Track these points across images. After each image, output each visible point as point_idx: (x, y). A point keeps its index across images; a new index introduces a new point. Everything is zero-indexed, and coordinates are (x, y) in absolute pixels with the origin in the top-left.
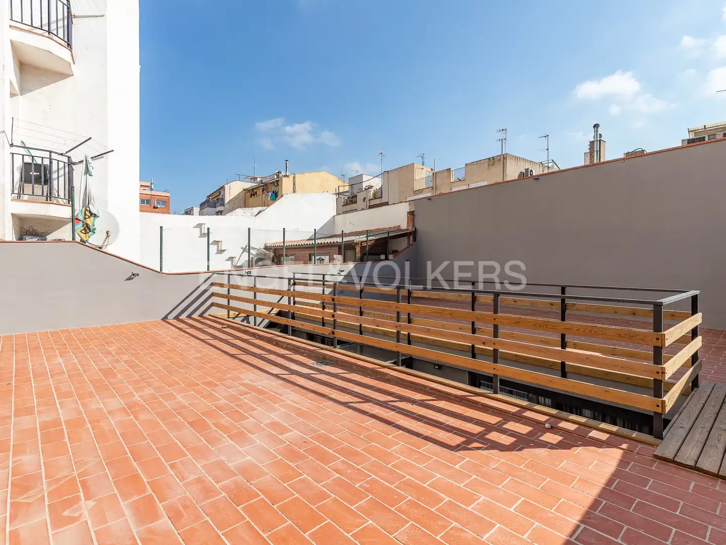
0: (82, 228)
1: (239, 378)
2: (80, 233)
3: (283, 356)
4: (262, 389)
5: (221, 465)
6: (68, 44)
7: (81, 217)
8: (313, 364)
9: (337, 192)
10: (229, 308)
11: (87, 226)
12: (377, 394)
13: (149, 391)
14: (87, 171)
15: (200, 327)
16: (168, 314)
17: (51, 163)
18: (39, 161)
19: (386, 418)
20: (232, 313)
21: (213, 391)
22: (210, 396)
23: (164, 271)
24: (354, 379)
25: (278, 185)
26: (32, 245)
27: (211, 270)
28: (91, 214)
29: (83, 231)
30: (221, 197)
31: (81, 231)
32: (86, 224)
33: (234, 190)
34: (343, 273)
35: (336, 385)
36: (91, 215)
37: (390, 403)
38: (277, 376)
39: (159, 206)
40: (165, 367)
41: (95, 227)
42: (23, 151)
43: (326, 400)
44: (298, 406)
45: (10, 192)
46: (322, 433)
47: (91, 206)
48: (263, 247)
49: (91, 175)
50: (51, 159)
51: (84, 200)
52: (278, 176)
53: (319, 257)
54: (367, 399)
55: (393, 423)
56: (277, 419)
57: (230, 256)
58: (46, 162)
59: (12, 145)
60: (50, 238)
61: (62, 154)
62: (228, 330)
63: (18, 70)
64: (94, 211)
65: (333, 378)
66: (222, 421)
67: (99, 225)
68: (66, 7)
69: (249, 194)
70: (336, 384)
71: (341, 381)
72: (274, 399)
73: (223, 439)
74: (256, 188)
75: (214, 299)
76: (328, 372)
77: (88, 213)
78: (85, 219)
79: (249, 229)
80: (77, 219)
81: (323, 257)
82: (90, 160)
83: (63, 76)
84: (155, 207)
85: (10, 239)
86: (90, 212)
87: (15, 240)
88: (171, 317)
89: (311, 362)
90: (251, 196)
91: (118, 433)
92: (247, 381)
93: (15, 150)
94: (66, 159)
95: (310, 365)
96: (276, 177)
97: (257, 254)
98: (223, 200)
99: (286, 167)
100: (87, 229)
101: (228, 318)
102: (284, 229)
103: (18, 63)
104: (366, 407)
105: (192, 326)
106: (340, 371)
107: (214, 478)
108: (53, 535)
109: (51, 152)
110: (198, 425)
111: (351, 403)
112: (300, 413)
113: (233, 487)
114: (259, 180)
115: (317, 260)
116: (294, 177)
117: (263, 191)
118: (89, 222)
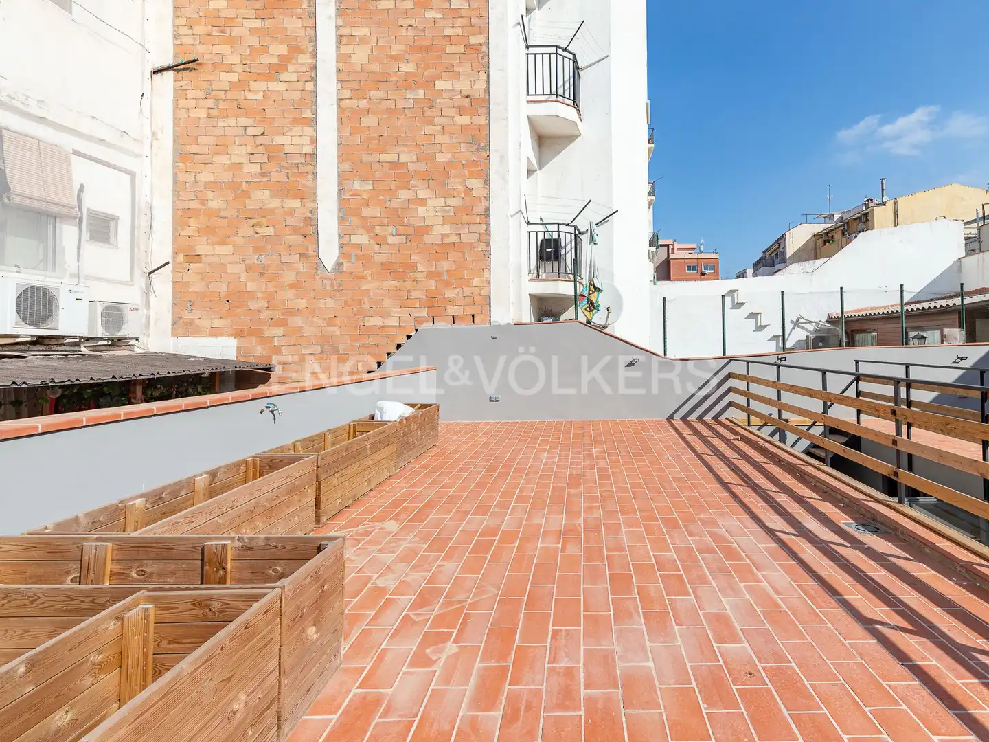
0: (587, 305)
1: (715, 524)
2: (585, 312)
3: (800, 500)
4: (735, 549)
5: (607, 659)
6: (574, 102)
7: (585, 294)
8: (847, 525)
9: (981, 215)
10: (749, 412)
11: (592, 303)
12: (955, 623)
13: (599, 515)
14: (592, 240)
15: (705, 434)
16: (674, 413)
17: (559, 236)
19: (949, 689)
20: (753, 418)
21: (669, 535)
22: (659, 543)
23: (668, 356)
24: (916, 574)
25: (867, 220)
26: (548, 326)
27: (728, 354)
28: (595, 288)
29: (588, 309)
30: (781, 250)
31: (586, 309)
32: (591, 301)
33: (798, 237)
34: (963, 364)
35: (872, 580)
36: (595, 290)
37: (978, 656)
38: (771, 533)
39: (707, 272)
40: (633, 485)
41: (599, 303)
42: (541, 228)
43: (834, 603)
44: (776, 597)
45: (528, 272)
46: (791, 668)
47: (595, 280)
48: (825, 319)
49: (595, 244)
50: (559, 232)
51: (590, 272)
52: (867, 207)
53: (916, 333)
54: (921, 627)
55: (961, 708)
56: (729, 612)
58: (555, 236)
59: (528, 224)
60: (563, 318)
61: (568, 225)
62: (741, 444)
63: (535, 144)
64: (598, 285)
65: (872, 562)
66: (652, 589)
67: (602, 300)
68: (571, 62)
69: (821, 242)
70: (871, 574)
71: (885, 572)
72: (745, 573)
73: (635, 616)
74: (833, 230)
75: (732, 397)
76: (869, 548)
77: (592, 288)
78: (589, 294)
79: (783, 292)
80: (581, 295)
81: (924, 334)
82: (595, 227)
83: (571, 138)
84: (703, 274)
85: (529, 321)
86: (594, 286)
87: (533, 321)
88: (678, 416)
89: (844, 521)
90: (825, 244)
91: (535, 562)
92: (723, 531)
93: (532, 228)
94: (571, 230)
95: (842, 526)
96: (864, 208)
97: (816, 331)
98: (784, 254)
99: (883, 190)
100: (592, 306)
101: (749, 425)
102: (842, 288)
103: (536, 138)
104: (914, 645)
105: (696, 432)
106: (896, 551)
107: (588, 676)
108: (405, 673)
109: (558, 224)
110: (620, 582)
111: (882, 624)
112: (775, 615)
113: (600, 705)
114: (836, 217)
115: (913, 338)
116: (895, 204)
117: (843, 234)
118: (593, 297)
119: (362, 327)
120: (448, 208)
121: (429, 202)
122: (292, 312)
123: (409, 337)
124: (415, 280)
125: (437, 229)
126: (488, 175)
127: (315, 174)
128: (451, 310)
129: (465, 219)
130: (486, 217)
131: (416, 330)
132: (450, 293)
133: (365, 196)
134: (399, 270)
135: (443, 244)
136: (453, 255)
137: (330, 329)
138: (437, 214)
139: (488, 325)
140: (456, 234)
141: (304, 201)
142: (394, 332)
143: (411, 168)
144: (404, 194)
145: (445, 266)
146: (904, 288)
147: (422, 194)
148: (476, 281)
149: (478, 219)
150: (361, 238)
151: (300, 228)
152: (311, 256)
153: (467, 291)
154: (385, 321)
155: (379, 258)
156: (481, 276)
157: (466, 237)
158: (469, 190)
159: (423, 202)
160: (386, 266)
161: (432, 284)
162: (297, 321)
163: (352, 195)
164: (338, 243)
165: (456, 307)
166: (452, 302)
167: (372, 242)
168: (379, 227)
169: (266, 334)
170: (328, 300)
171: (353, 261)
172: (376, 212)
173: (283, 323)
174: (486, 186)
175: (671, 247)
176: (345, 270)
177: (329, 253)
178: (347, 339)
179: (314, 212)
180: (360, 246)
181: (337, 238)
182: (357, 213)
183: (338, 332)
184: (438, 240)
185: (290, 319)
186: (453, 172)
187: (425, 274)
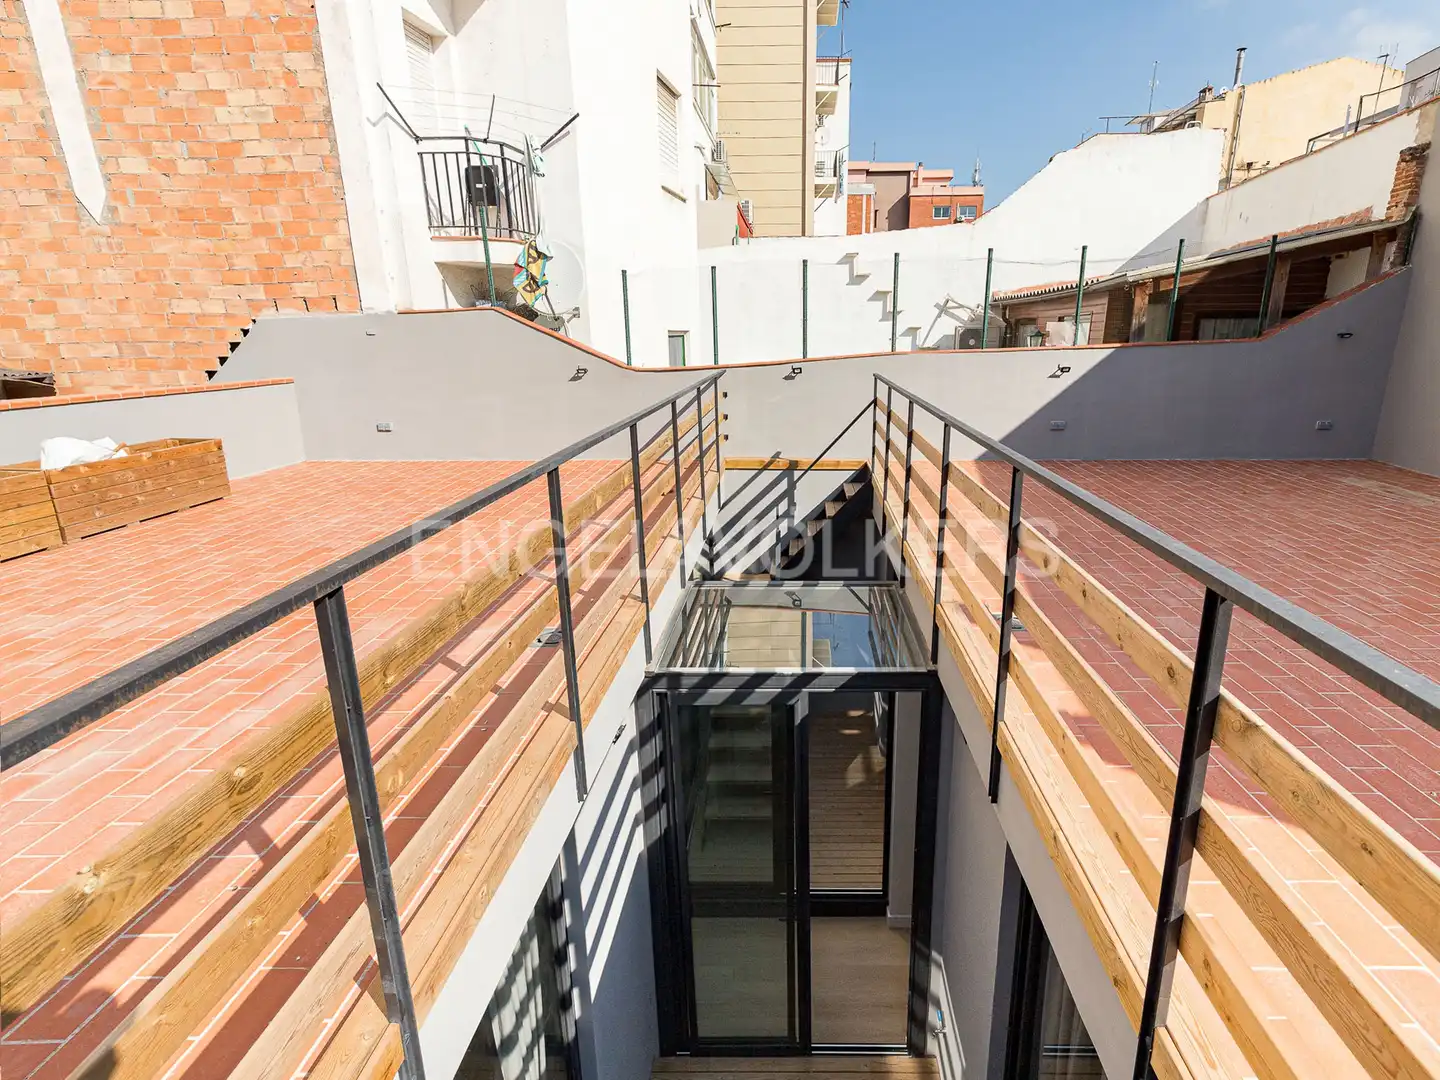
0: (526, 282)
7: (523, 262)
11: (534, 278)
17: (493, 163)
18: (488, 162)
23: (635, 364)
27: (721, 363)
28: (540, 254)
29: (528, 288)
31: (524, 288)
32: (533, 274)
36: (539, 257)
41: (547, 278)
47: (538, 239)
49: (538, 176)
57: (910, 326)
59: (419, 137)
64: (544, 249)
67: (551, 273)
77: (533, 253)
78: (529, 263)
80: (516, 265)
86: (537, 250)
97: (968, 320)
99: (1238, 69)
100: (535, 284)
109: (506, 146)
116: (1241, 96)
118: (534, 269)
119: (170, 315)
120: (264, 109)
121: (231, 97)
122: (59, 291)
123: (246, 332)
124: (234, 238)
125: (251, 148)
126: (319, 46)
127: (30, 40)
128: (300, 289)
129: (293, 129)
130: (327, 127)
131: (254, 321)
132: (291, 261)
133: (124, 84)
134: (208, 220)
135: (266, 176)
136: (286, 195)
137: (124, 318)
138: (248, 120)
139: (359, 314)
140: (284, 157)
141: (25, 92)
142: (221, 324)
143: (188, 30)
144: (186, 82)
145: (277, 214)
146: (994, 255)
147: (217, 80)
148: (329, 241)
149: (315, 130)
150: (134, 164)
151: (34, 144)
152: (61, 194)
153: (319, 258)
154: (204, 306)
155: (173, 199)
156: (334, 232)
157: (301, 164)
158: (290, 75)
159: (220, 97)
160: (185, 214)
161: (262, 245)
162: (70, 305)
163: (101, 83)
164: (99, 174)
165: (305, 284)
166: (296, 275)
167: (154, 171)
168: (159, 144)
169: (30, 326)
170: (109, 270)
171: (132, 205)
172: (148, 115)
173: (48, 308)
174: (318, 68)
175: (913, 175)
176: (123, 220)
177: (92, 192)
178: (151, 334)
179: (46, 113)
180: (134, 178)
181: (96, 165)
182: (119, 118)
183: (137, 324)
184: (257, 168)
185: (60, 302)
186: (257, 39)
187: (248, 228)
